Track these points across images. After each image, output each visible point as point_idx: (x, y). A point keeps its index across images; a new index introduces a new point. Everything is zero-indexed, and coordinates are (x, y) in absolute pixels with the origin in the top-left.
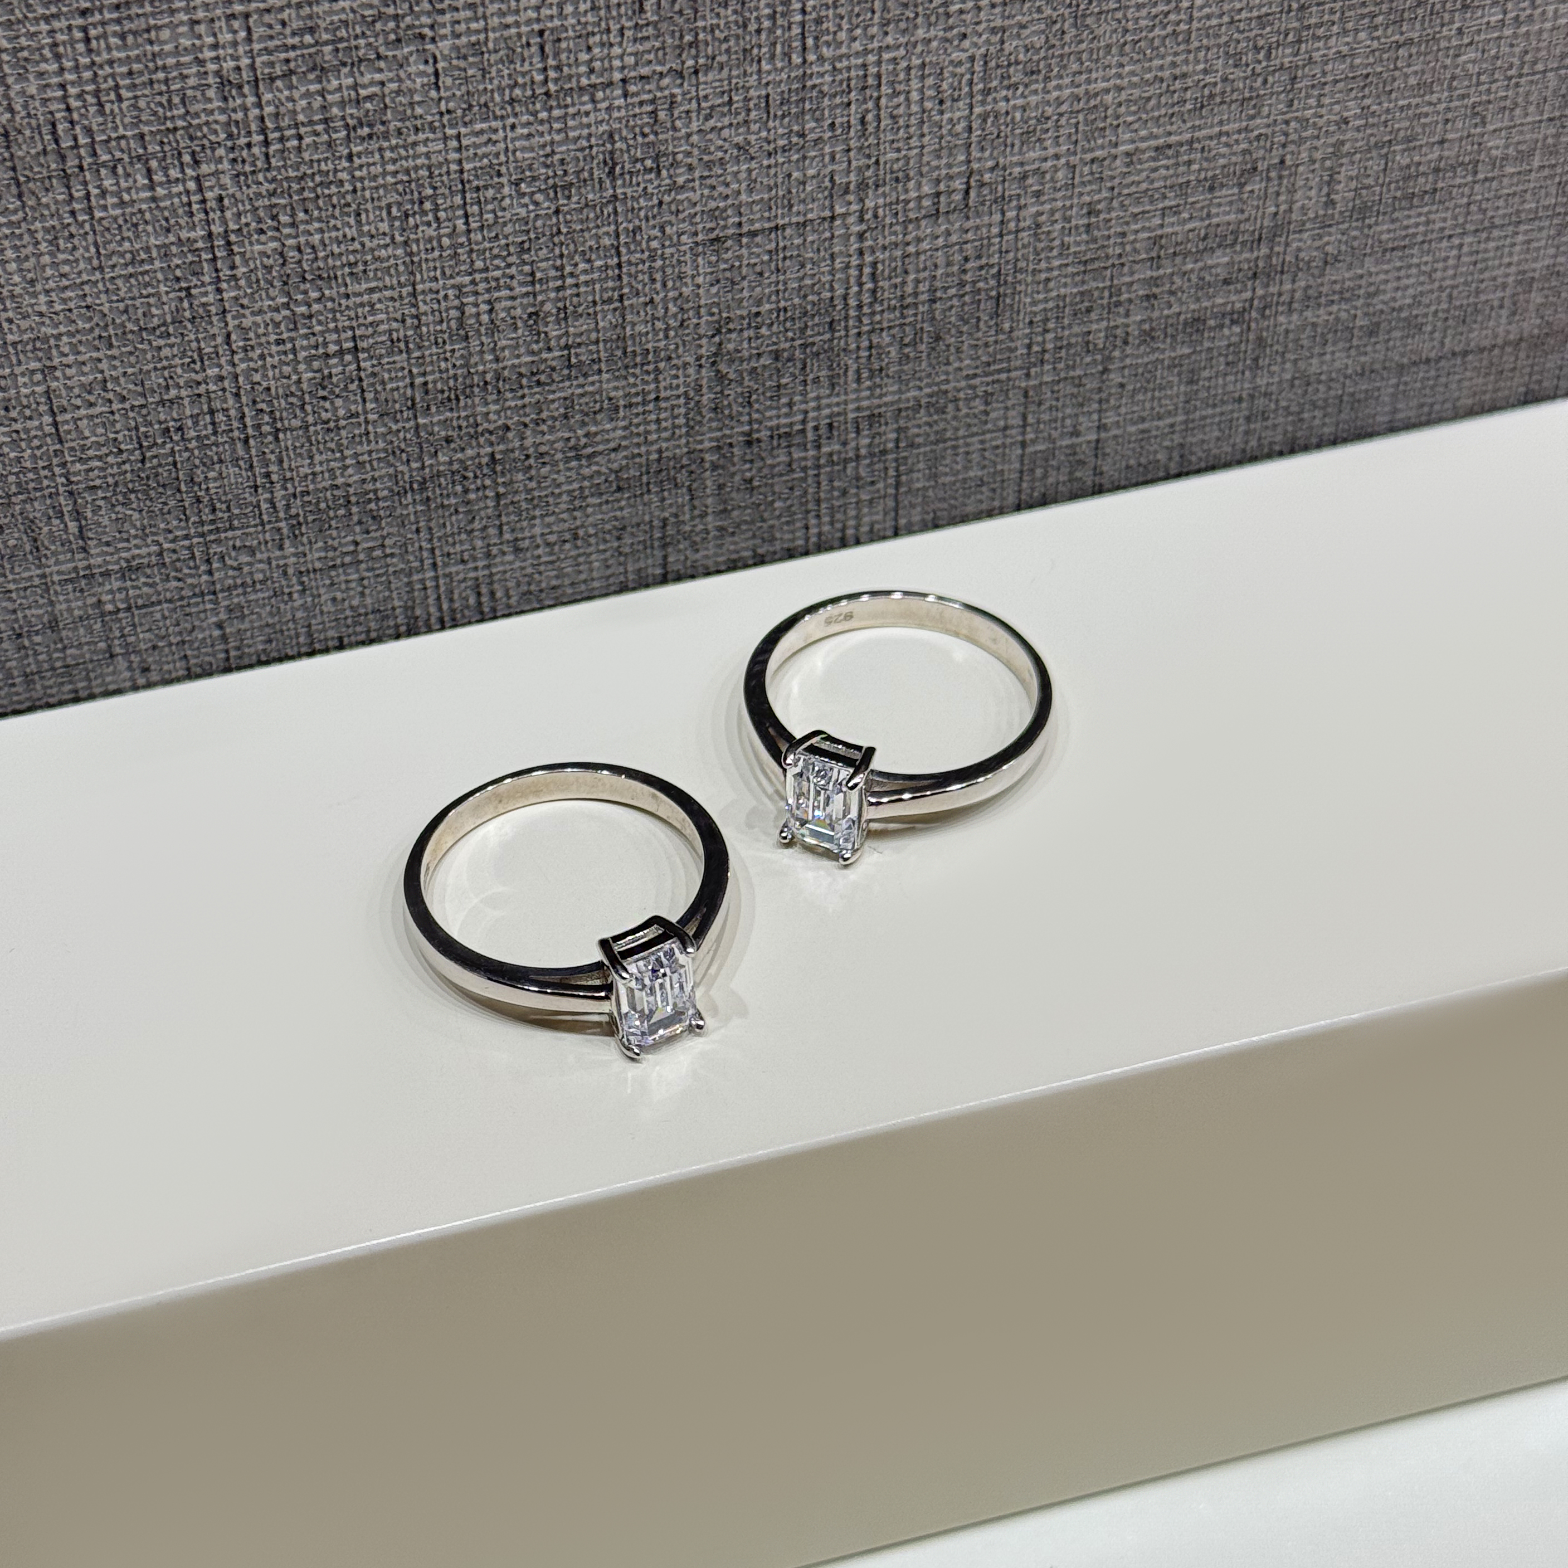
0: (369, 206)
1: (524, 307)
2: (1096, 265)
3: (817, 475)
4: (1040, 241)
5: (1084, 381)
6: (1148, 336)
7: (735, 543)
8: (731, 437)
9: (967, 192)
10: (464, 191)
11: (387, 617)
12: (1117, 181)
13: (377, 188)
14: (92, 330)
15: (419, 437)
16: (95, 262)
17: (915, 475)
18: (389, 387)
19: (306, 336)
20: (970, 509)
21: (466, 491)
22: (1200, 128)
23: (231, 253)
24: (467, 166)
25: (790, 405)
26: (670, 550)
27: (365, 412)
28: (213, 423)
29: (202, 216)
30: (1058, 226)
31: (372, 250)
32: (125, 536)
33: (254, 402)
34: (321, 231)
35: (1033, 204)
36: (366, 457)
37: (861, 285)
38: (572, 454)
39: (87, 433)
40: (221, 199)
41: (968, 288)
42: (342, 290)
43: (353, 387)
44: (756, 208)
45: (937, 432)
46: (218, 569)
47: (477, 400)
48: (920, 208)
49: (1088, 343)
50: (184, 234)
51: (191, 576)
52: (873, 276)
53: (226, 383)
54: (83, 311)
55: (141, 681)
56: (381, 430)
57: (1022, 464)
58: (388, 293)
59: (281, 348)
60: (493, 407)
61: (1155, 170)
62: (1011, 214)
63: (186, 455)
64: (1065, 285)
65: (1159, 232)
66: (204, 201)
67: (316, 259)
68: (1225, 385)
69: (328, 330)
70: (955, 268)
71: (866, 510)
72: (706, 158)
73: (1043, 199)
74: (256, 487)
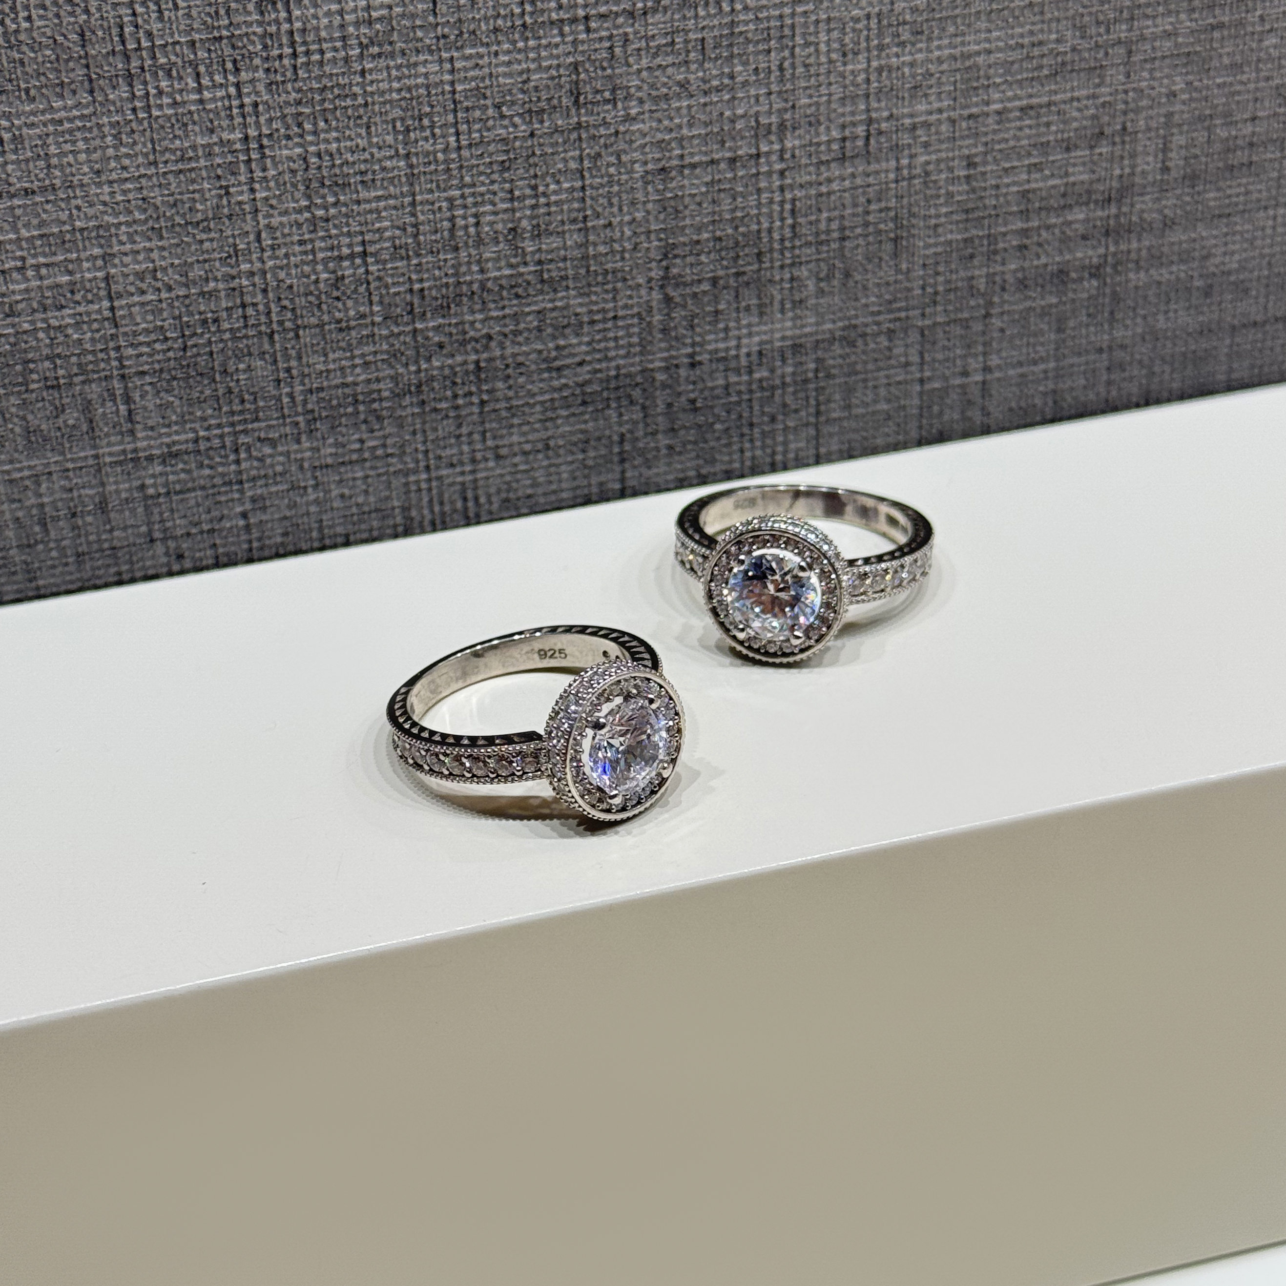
0: (378, 119)
2: (977, 214)
3: (750, 400)
4: (928, 188)
6: (1023, 284)
7: (682, 463)
9: (867, 138)
10: (455, 111)
11: (388, 516)
12: (990, 137)
13: (384, 103)
14: (146, 221)
15: (416, 341)
16: (151, 157)
17: (833, 405)
18: (392, 291)
19: (323, 239)
20: (880, 441)
21: (455, 396)
22: (1056, 93)
23: (263, 156)
24: (459, 88)
25: (727, 329)
26: (627, 465)
27: (372, 314)
28: (245, 317)
29: (241, 120)
30: (943, 176)
31: (380, 161)
32: (167, 422)
33: (279, 299)
34: (338, 140)
36: (370, 358)
37: (783, 219)
38: (544, 366)
39: (139, 320)
40: (256, 105)
41: (871, 229)
43: (362, 289)
44: (696, 142)
45: (849, 365)
46: (245, 460)
47: (465, 309)
48: (830, 150)
50: (225, 136)
51: (222, 464)
52: (793, 212)
53: (257, 279)
54: (140, 202)
55: (176, 567)
56: (385, 332)
57: (921, 400)
60: (479, 316)
61: (1020, 129)
62: (905, 162)
63: (221, 345)
64: (951, 232)
65: (1026, 187)
66: (242, 106)
67: (333, 166)
68: (1088, 335)
69: (342, 234)
70: (860, 209)
71: (791, 437)
72: (654, 93)
73: (932, 149)
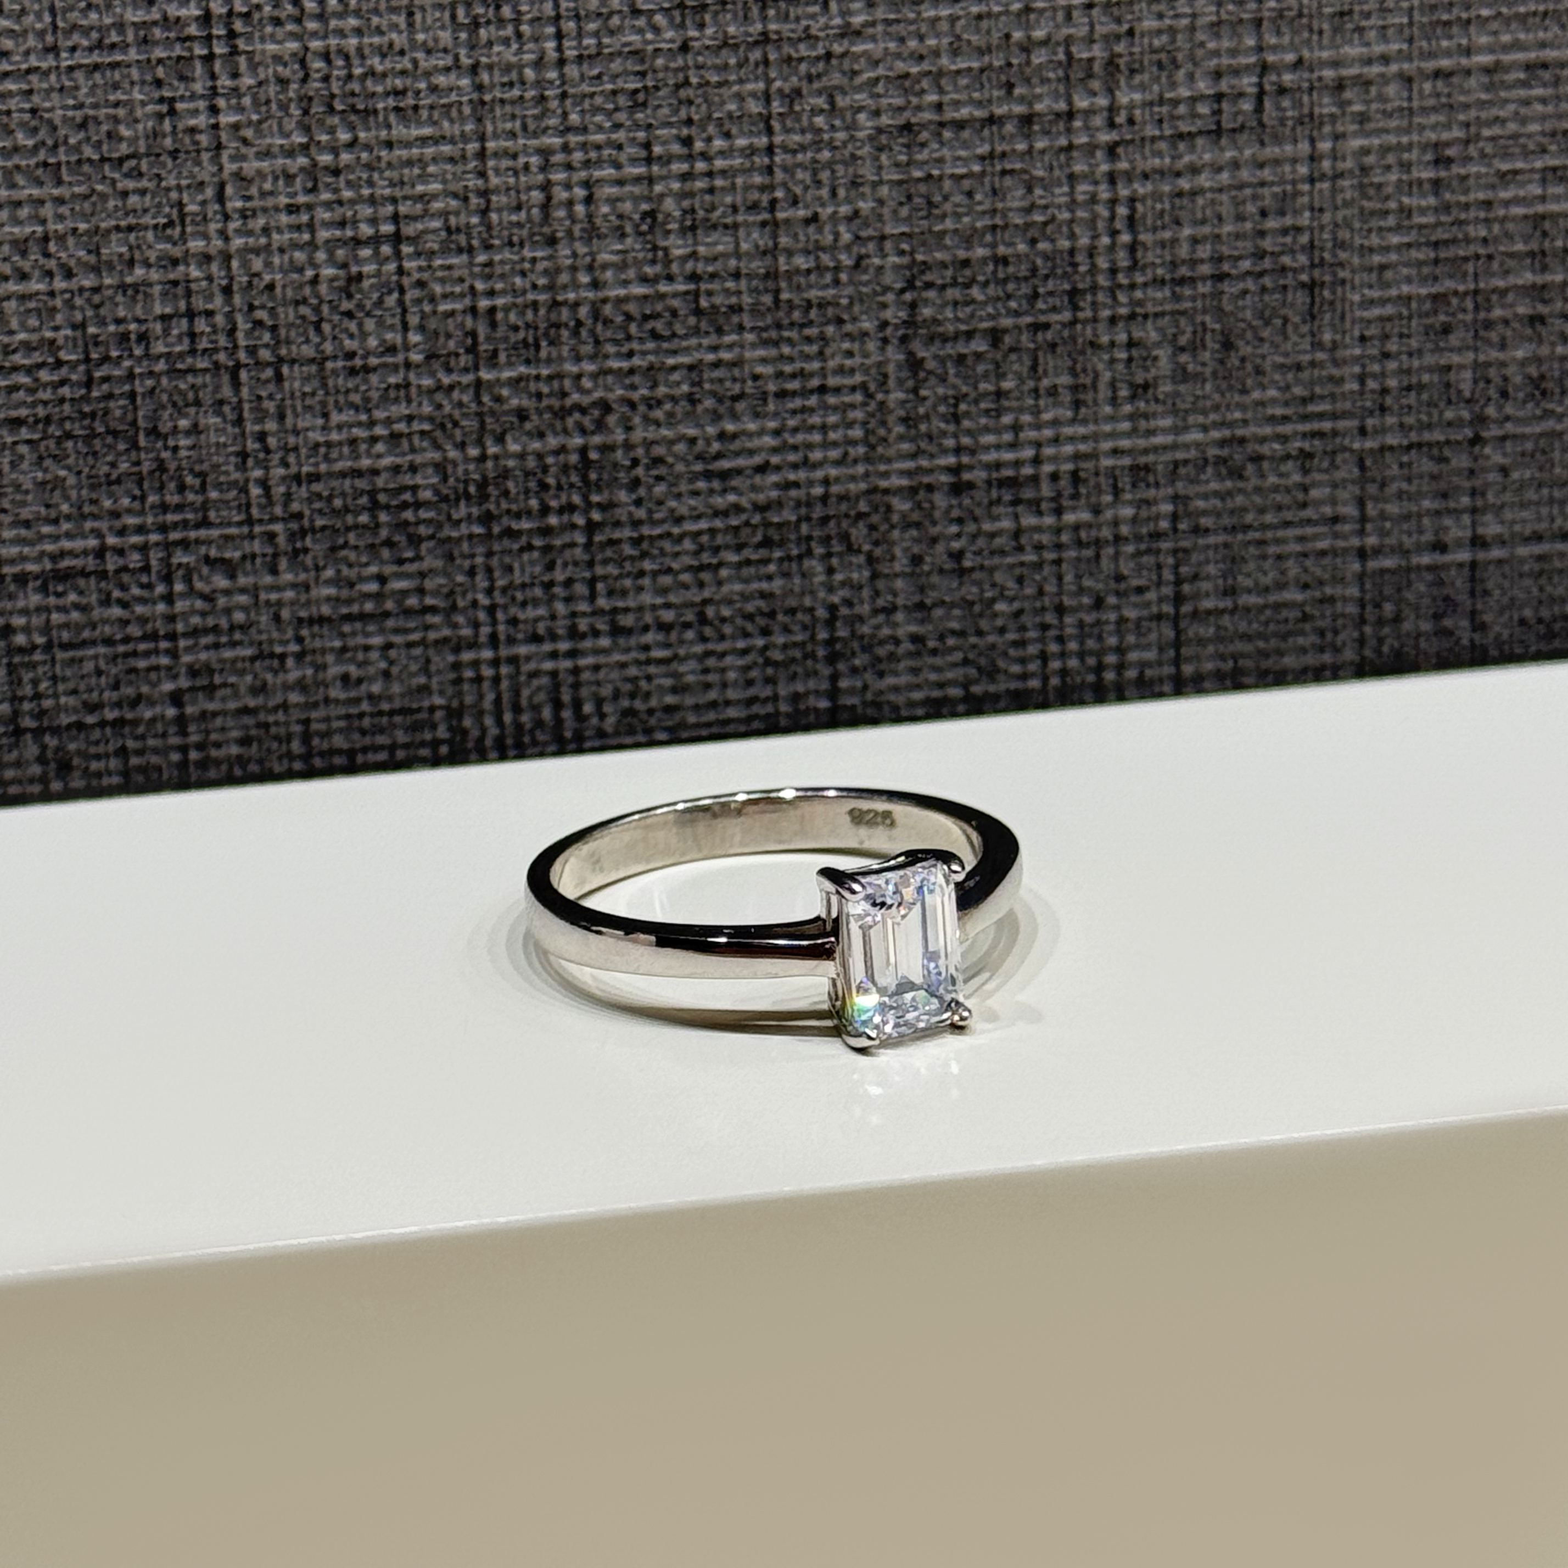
1: (636, 199)
5: (1447, 452)
8: (930, 471)
35: (1355, 134)
42: (384, 133)
49: (1448, 385)
58: (446, 149)
59: (292, 219)
74: (243, 455)
